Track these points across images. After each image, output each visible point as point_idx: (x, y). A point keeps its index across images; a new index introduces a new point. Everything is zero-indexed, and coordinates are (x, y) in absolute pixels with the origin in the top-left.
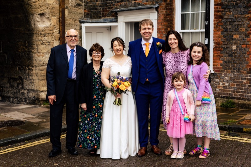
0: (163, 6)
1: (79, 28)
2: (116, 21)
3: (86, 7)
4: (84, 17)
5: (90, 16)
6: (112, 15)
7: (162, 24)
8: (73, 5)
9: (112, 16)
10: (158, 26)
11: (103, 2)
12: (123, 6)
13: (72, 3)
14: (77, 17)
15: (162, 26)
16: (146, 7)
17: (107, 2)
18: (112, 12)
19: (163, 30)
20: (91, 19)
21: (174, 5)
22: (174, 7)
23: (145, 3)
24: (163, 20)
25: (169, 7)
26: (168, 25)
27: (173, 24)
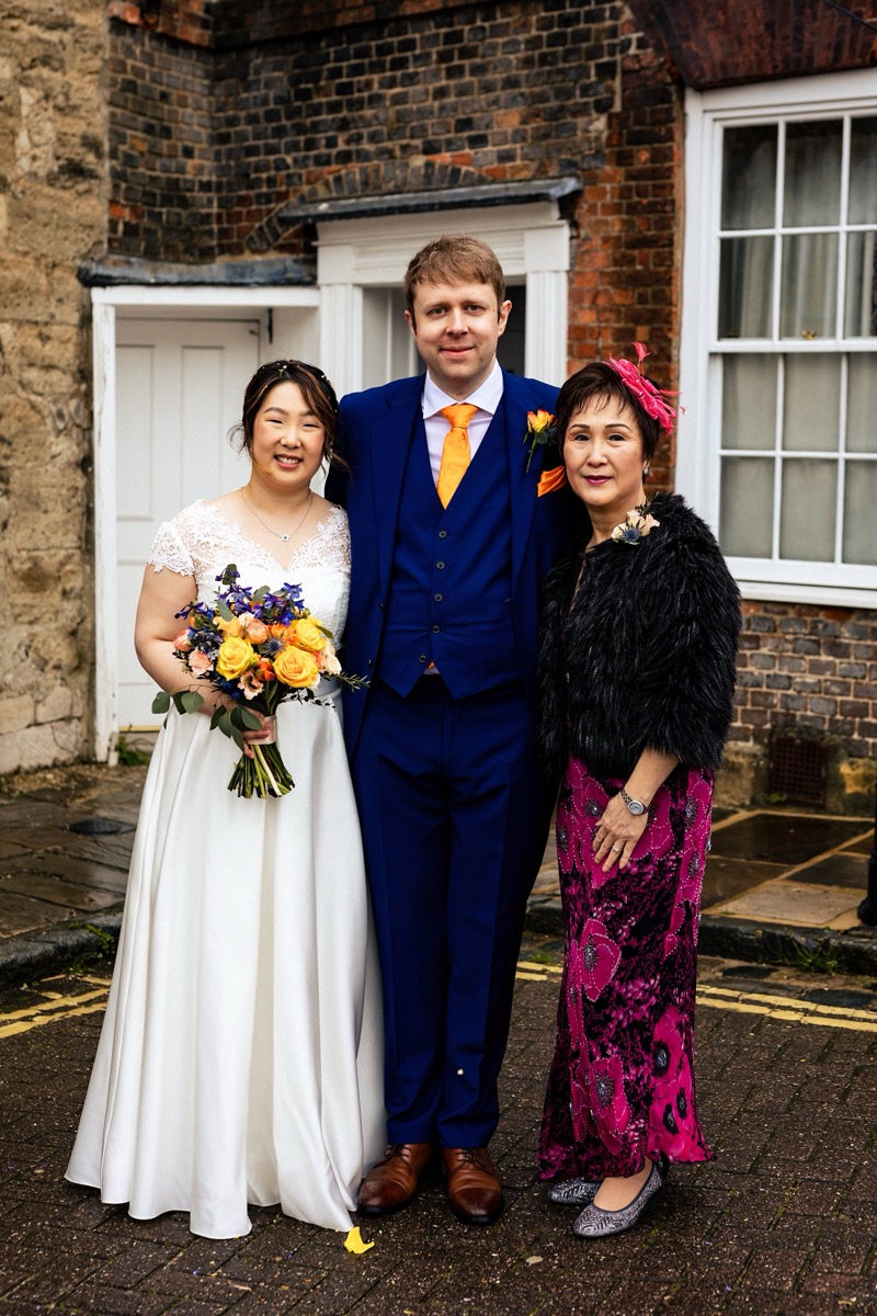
0: (608, 187)
1: (75, 318)
2: (310, 281)
3: (123, 186)
4: (106, 246)
5: (143, 245)
6: (281, 241)
7: (601, 302)
8: (42, 173)
9: (282, 248)
10: (572, 315)
11: (229, 158)
12: (353, 190)
13: (34, 158)
14: (67, 243)
15: (599, 312)
16: (503, 194)
17: (252, 159)
18: (286, 222)
19: (606, 341)
20: (151, 264)
21: (676, 180)
22: (676, 195)
23: (490, 172)
24: (603, 274)
25: (646, 196)
26: (640, 307)
27: (671, 303)
